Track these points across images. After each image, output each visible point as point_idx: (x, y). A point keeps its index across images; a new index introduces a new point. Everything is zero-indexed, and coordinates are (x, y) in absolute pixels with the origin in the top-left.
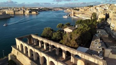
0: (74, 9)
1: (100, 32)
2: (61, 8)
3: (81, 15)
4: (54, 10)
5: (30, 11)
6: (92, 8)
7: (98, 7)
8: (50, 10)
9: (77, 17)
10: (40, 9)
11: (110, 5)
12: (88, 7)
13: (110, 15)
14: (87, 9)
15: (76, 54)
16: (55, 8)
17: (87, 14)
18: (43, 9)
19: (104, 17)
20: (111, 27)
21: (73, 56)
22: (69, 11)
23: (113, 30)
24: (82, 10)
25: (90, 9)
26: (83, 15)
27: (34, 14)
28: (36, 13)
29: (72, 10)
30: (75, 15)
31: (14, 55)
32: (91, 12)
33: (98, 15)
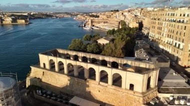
0: (89, 15)
1: (139, 42)
2: (67, 13)
3: (102, 24)
4: (57, 17)
5: (13, 19)
6: (117, 14)
7: (126, 12)
8: (48, 16)
9: (97, 27)
10: (31, 15)
11: (142, 9)
12: (112, 12)
13: (144, 23)
14: (110, 16)
15: (125, 63)
16: (57, 13)
17: (111, 22)
18: (36, 14)
19: (137, 25)
20: (150, 37)
21: (121, 66)
22: (83, 18)
23: (153, 40)
24: (104, 16)
25: (114, 15)
26: (106, 24)
27: (22, 24)
28: (26, 21)
29: (86, 17)
30: (93, 24)
31: (36, 78)
32: (116, 20)
33: (129, 23)
